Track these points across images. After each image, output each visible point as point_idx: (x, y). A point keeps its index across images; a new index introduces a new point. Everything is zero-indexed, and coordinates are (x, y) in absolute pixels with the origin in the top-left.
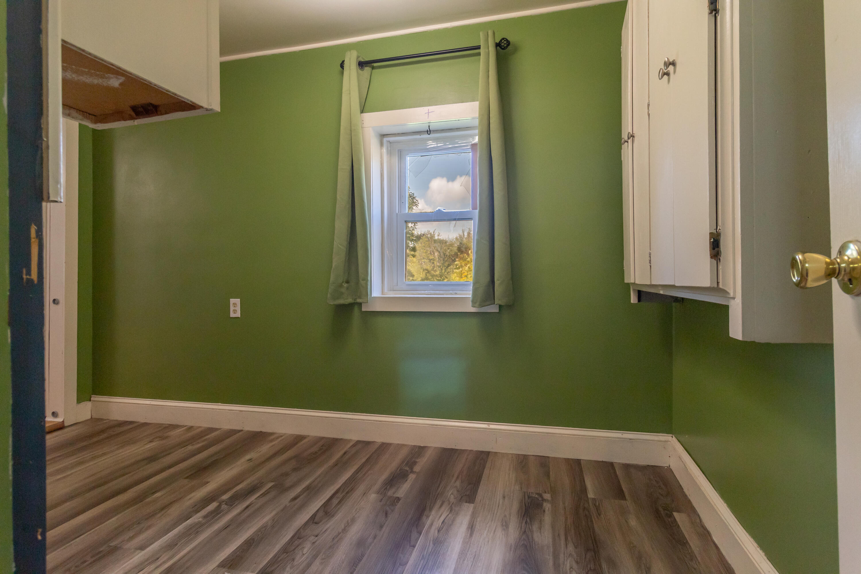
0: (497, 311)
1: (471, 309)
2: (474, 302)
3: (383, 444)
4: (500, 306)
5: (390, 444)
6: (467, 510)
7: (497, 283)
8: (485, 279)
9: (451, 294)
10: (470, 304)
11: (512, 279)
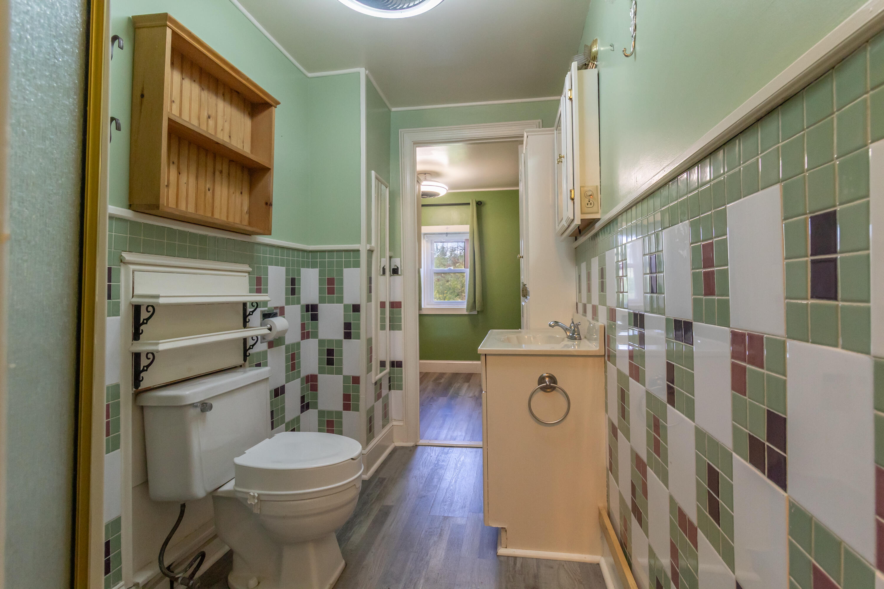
0: (476, 313)
1: (466, 313)
2: (467, 310)
3: (426, 373)
4: (478, 312)
5: (429, 373)
6: (466, 385)
7: (477, 302)
8: (472, 301)
9: (456, 306)
10: (466, 310)
11: (483, 300)
